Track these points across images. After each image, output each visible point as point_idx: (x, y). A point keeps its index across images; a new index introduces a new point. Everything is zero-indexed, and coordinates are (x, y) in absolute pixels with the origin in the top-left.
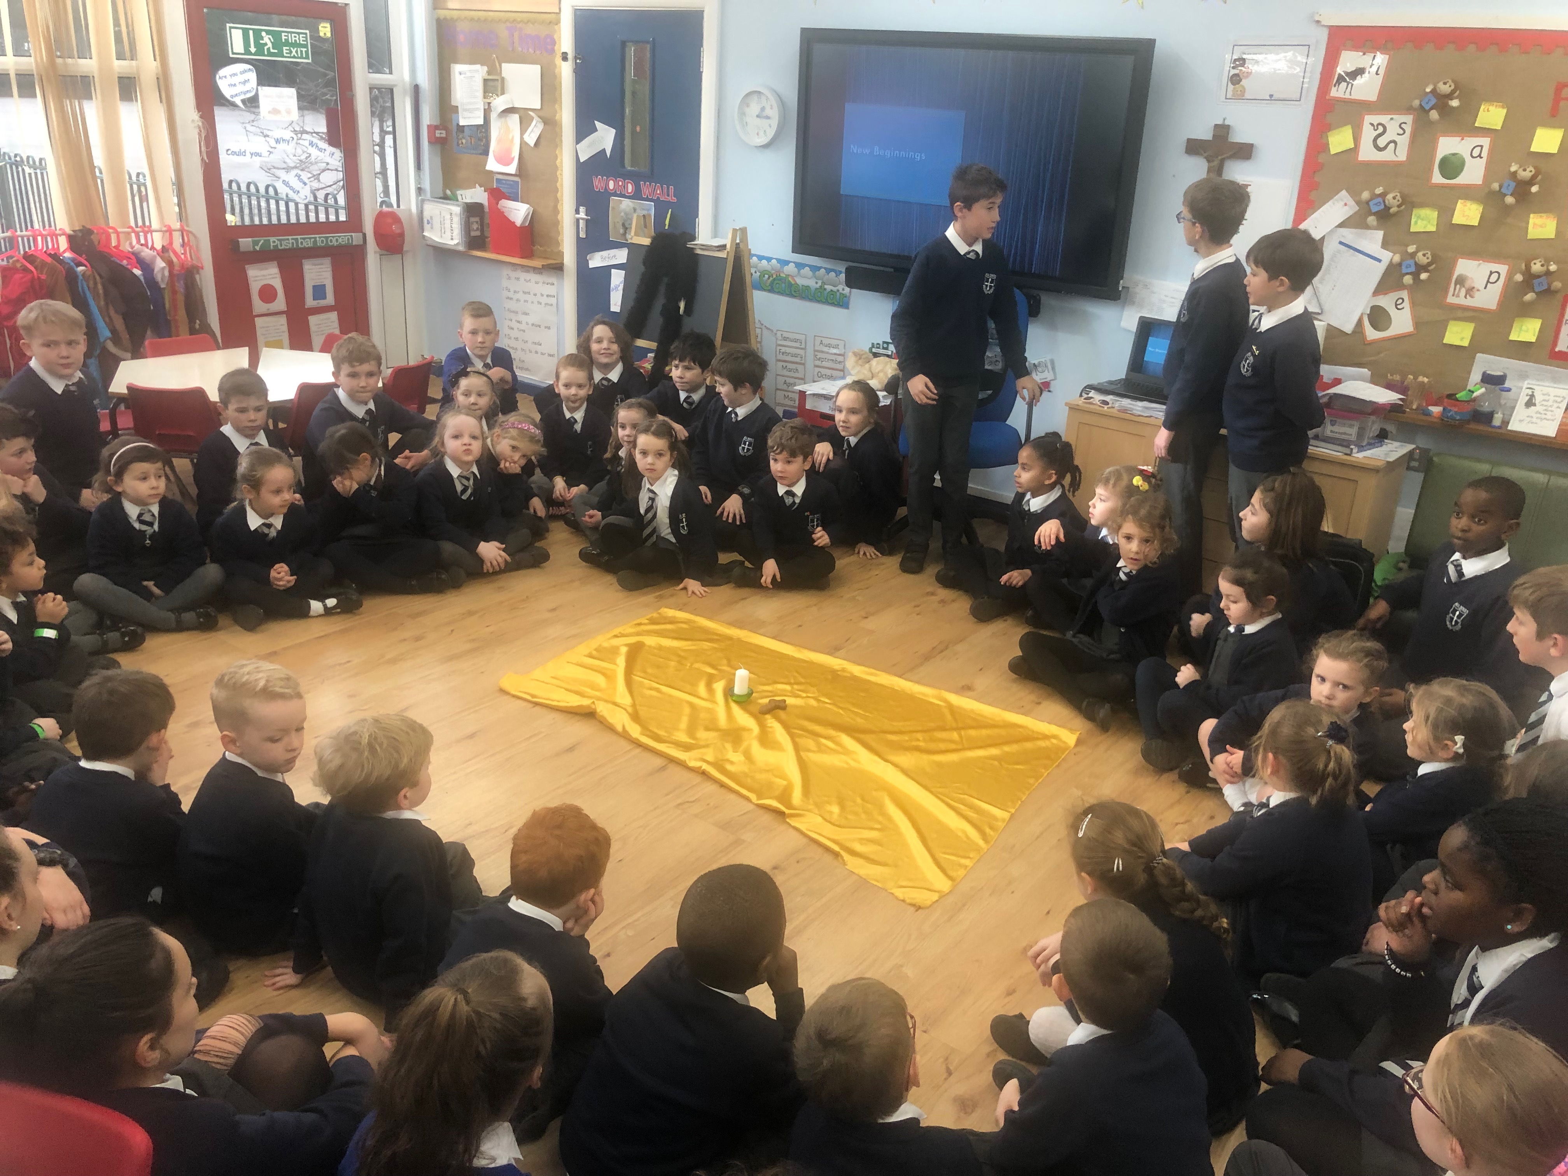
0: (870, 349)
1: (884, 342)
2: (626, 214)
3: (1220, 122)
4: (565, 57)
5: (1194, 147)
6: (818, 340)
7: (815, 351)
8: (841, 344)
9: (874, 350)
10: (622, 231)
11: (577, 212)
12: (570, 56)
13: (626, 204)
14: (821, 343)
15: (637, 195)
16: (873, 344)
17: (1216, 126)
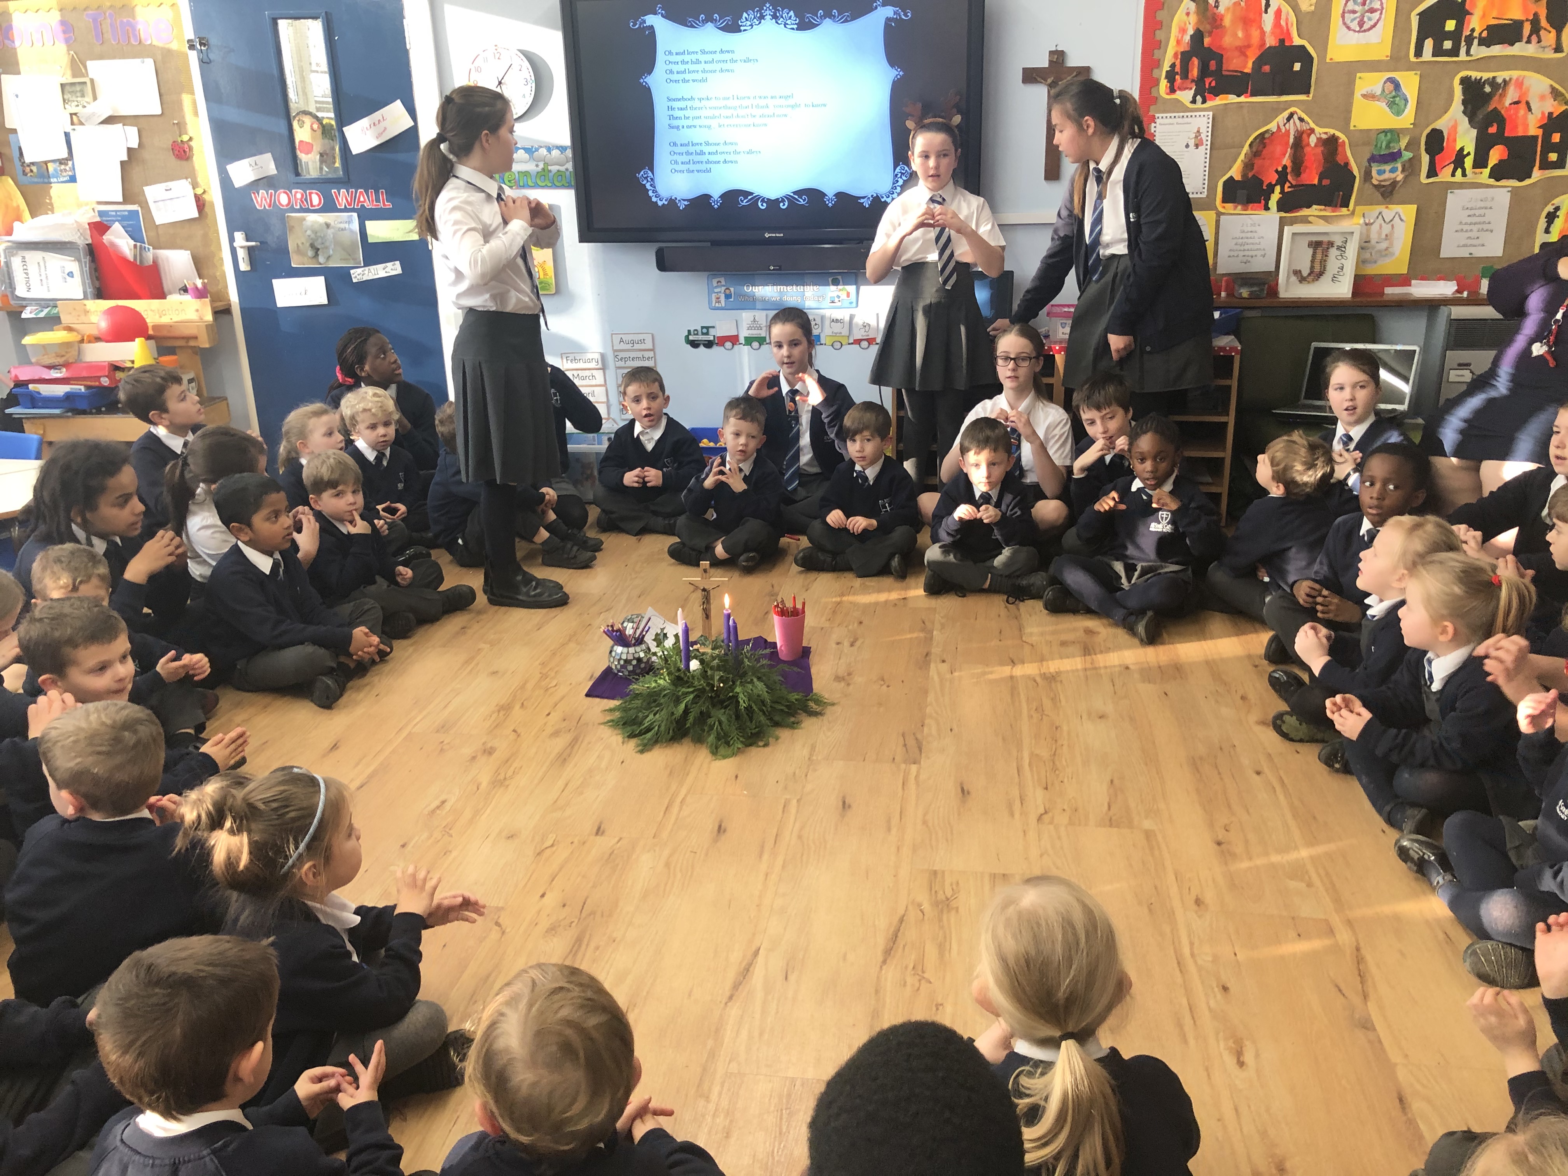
0: (687, 337)
1: (703, 328)
2: (315, 231)
3: (1054, 49)
4: (191, 45)
5: (1031, 76)
6: (617, 339)
7: (615, 351)
8: (648, 339)
9: (691, 338)
10: (311, 253)
11: (232, 239)
13: (314, 220)
14: (621, 341)
15: (328, 207)
16: (689, 331)
17: (1051, 52)
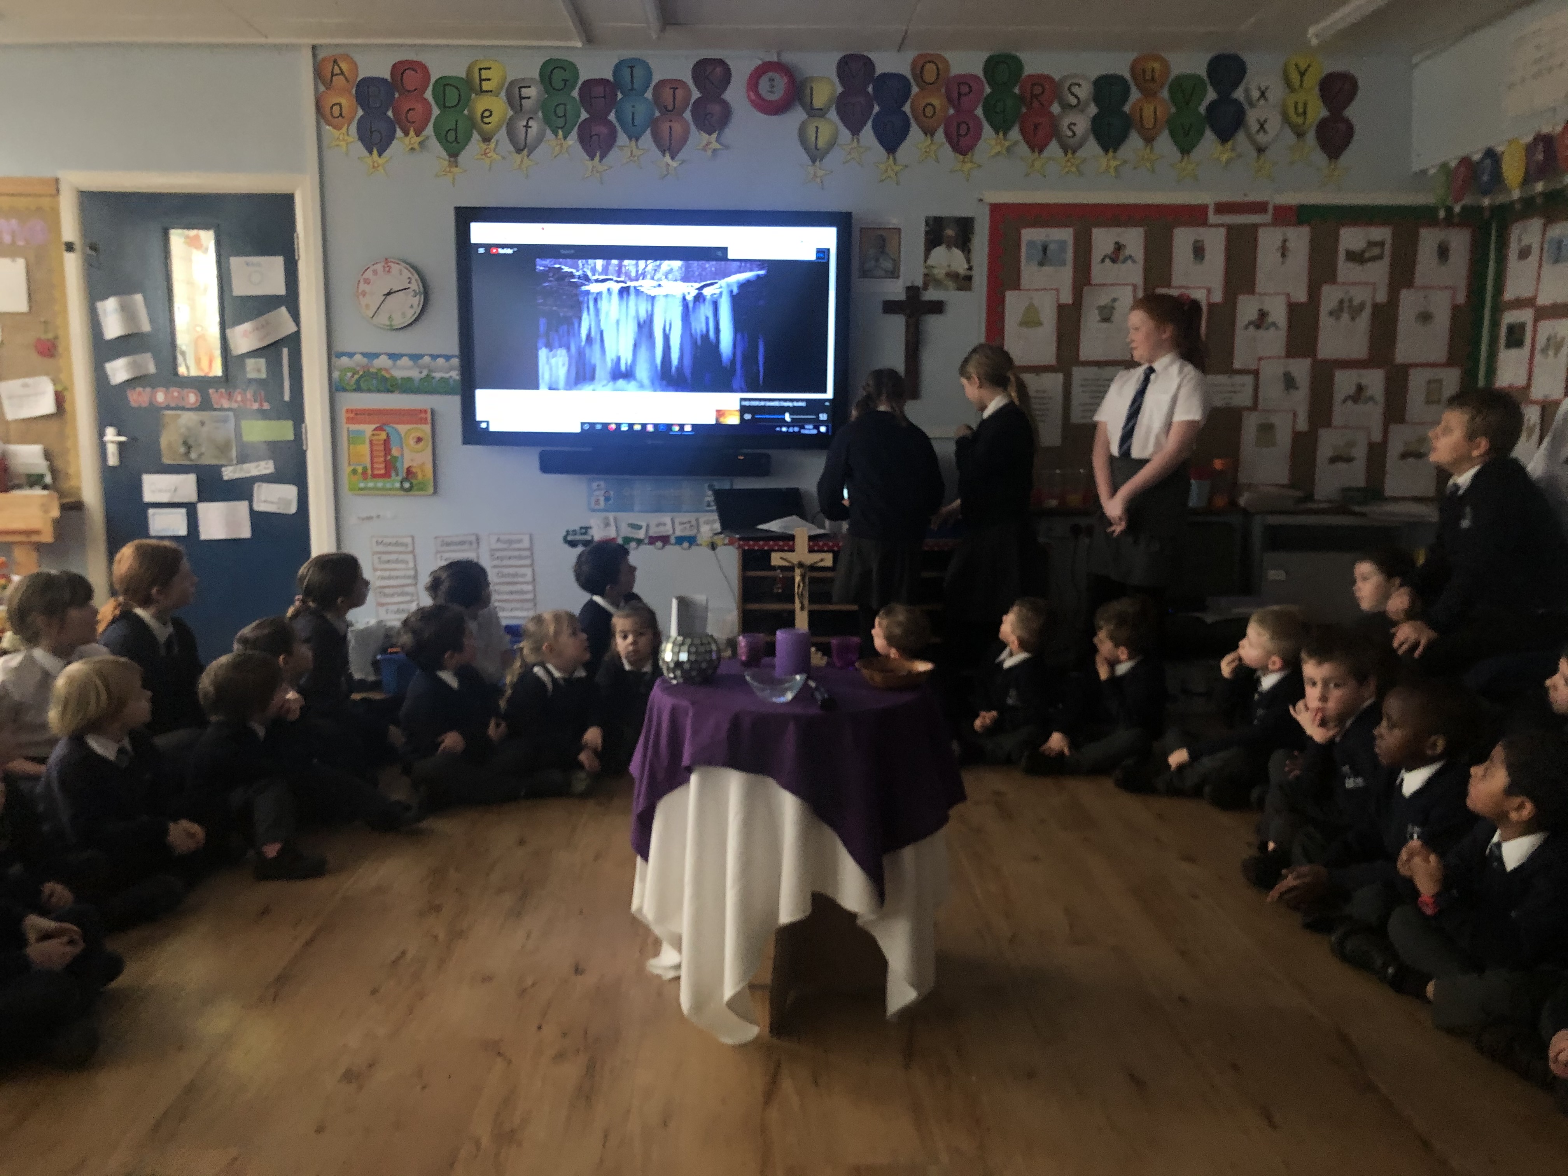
0: (565, 538)
1: (581, 528)
2: (189, 429)
4: (70, 247)
5: (891, 307)
6: (493, 539)
7: (491, 550)
8: (526, 539)
9: (569, 538)
10: (182, 450)
11: (101, 434)
12: (78, 246)
13: (188, 419)
14: (498, 540)
15: (205, 405)
16: (568, 532)
17: (907, 288)
